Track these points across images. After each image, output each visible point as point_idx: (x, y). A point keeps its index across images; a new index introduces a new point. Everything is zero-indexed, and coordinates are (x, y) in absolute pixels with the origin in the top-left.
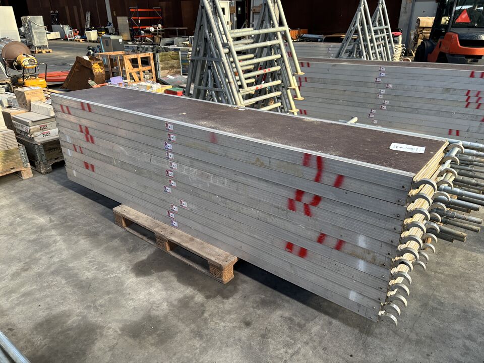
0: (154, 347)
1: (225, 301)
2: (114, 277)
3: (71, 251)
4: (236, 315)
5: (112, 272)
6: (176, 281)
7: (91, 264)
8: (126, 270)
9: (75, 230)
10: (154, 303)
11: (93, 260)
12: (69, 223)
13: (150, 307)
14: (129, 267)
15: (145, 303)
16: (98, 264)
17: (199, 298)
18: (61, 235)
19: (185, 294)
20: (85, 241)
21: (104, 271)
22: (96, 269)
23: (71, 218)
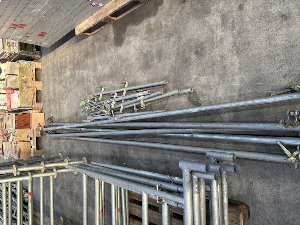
0: (160, 62)
1: (163, 5)
2: (115, 58)
3: (91, 70)
4: (175, 5)
5: (112, 58)
6: (135, 27)
7: (102, 65)
8: (115, 50)
9: (81, 61)
10: (140, 47)
11: (101, 62)
12: (75, 62)
13: (141, 51)
14: (114, 47)
15: (137, 52)
16: (105, 62)
17: (152, 20)
18: (80, 69)
19: (145, 27)
20: (89, 60)
21: (109, 61)
22: (106, 64)
23: (73, 59)
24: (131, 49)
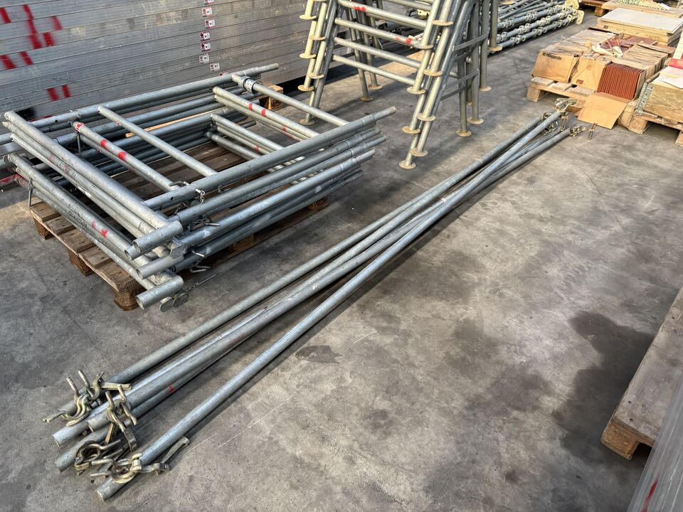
0: (444, 355)
1: (558, 442)
3: (594, 246)
5: (569, 292)
6: (579, 368)
7: (577, 270)
9: (644, 238)
10: (522, 346)
12: (657, 229)
13: (512, 343)
14: (588, 308)
15: (518, 337)
16: (578, 276)
17: (552, 403)
18: (625, 228)
20: (623, 253)
21: (568, 285)
22: (569, 276)
23: (672, 227)
24: (538, 331)
